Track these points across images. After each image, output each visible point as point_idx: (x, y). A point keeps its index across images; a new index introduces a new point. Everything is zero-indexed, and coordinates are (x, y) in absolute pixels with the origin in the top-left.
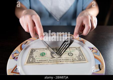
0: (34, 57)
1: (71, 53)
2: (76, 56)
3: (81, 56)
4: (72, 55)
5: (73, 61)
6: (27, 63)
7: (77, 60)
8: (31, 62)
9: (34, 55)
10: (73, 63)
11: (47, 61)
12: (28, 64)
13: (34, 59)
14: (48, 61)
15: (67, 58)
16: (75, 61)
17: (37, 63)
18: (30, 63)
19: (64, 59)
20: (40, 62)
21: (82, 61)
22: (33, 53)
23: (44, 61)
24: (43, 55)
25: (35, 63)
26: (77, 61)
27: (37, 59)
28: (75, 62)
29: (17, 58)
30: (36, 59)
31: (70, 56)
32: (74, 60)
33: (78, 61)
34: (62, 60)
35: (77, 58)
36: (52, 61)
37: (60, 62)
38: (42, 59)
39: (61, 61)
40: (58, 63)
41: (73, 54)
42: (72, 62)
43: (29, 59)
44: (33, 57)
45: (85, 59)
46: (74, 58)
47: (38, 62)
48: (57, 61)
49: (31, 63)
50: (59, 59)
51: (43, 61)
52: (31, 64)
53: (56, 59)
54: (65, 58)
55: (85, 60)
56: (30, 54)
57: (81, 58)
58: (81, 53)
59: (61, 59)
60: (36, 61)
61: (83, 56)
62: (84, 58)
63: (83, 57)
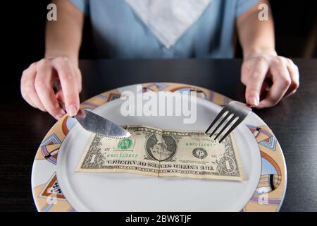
0: (102, 151)
1: (201, 149)
2: (214, 160)
3: (227, 162)
4: (203, 154)
5: (203, 173)
6: (82, 167)
7: (215, 171)
8: (93, 164)
9: (101, 147)
10: (202, 179)
11: (133, 165)
12: (85, 170)
13: (102, 156)
14: (136, 165)
15: (189, 164)
16: (209, 173)
17: (106, 167)
18: (88, 168)
19: (181, 163)
20: (114, 164)
21: (228, 175)
22: (100, 139)
23: (127, 165)
24: (125, 147)
25: (103, 167)
26: (214, 173)
27: (108, 156)
28: (207, 176)
29: (56, 156)
30: (105, 156)
31: (198, 157)
32: (207, 171)
33: (217, 174)
34: (173, 168)
35: (215, 167)
36: (146, 167)
37: (168, 171)
38: (121, 159)
39: (169, 168)
40: (160, 174)
41: (206, 154)
42: (201, 176)
43: (87, 156)
44: (98, 152)
45: (240, 170)
46: (207, 165)
47: (110, 164)
48: (161, 169)
49: (92, 167)
50: (167, 163)
51: (122, 165)
52: (93, 170)
53: (158, 162)
54: (184, 162)
55: (238, 174)
56: (93, 143)
57: (228, 167)
58: (231, 153)
59: (172, 163)
60: (106, 164)
61: (236, 161)
62: (237, 169)
63: (234, 164)
